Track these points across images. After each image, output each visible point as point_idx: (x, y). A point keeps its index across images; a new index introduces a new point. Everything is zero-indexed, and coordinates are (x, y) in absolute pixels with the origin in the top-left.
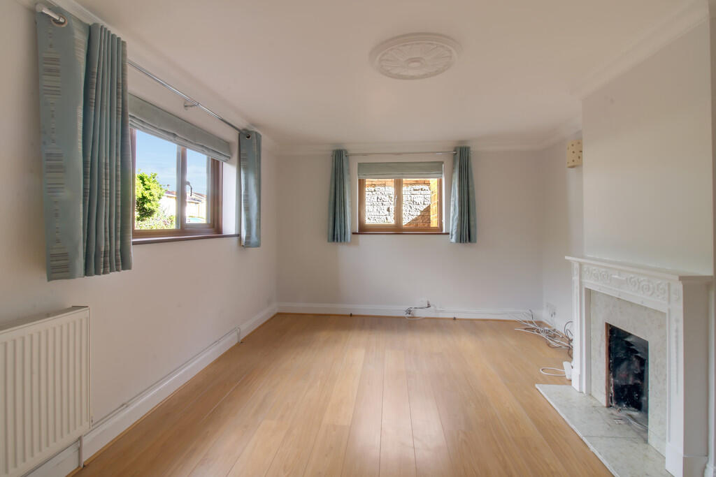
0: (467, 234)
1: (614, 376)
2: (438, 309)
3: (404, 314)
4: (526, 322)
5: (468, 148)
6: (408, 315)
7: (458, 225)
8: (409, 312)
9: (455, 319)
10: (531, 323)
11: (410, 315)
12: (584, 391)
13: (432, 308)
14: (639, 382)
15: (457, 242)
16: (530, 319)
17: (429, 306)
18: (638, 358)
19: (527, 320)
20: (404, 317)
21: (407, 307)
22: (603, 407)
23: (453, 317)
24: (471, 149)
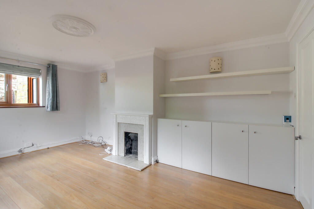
0: (55, 107)
1: (126, 147)
2: (38, 145)
3: (18, 153)
4: (81, 141)
5: (57, 66)
6: (20, 153)
7: (51, 102)
8: (20, 151)
9: (48, 148)
10: (83, 141)
11: (21, 153)
12: (117, 155)
13: (35, 146)
14: (131, 146)
15: (51, 110)
16: (82, 140)
17: (33, 145)
18: (131, 140)
19: (81, 140)
20: (18, 155)
21: (18, 149)
22: (123, 157)
23: (47, 148)
24: (58, 67)
